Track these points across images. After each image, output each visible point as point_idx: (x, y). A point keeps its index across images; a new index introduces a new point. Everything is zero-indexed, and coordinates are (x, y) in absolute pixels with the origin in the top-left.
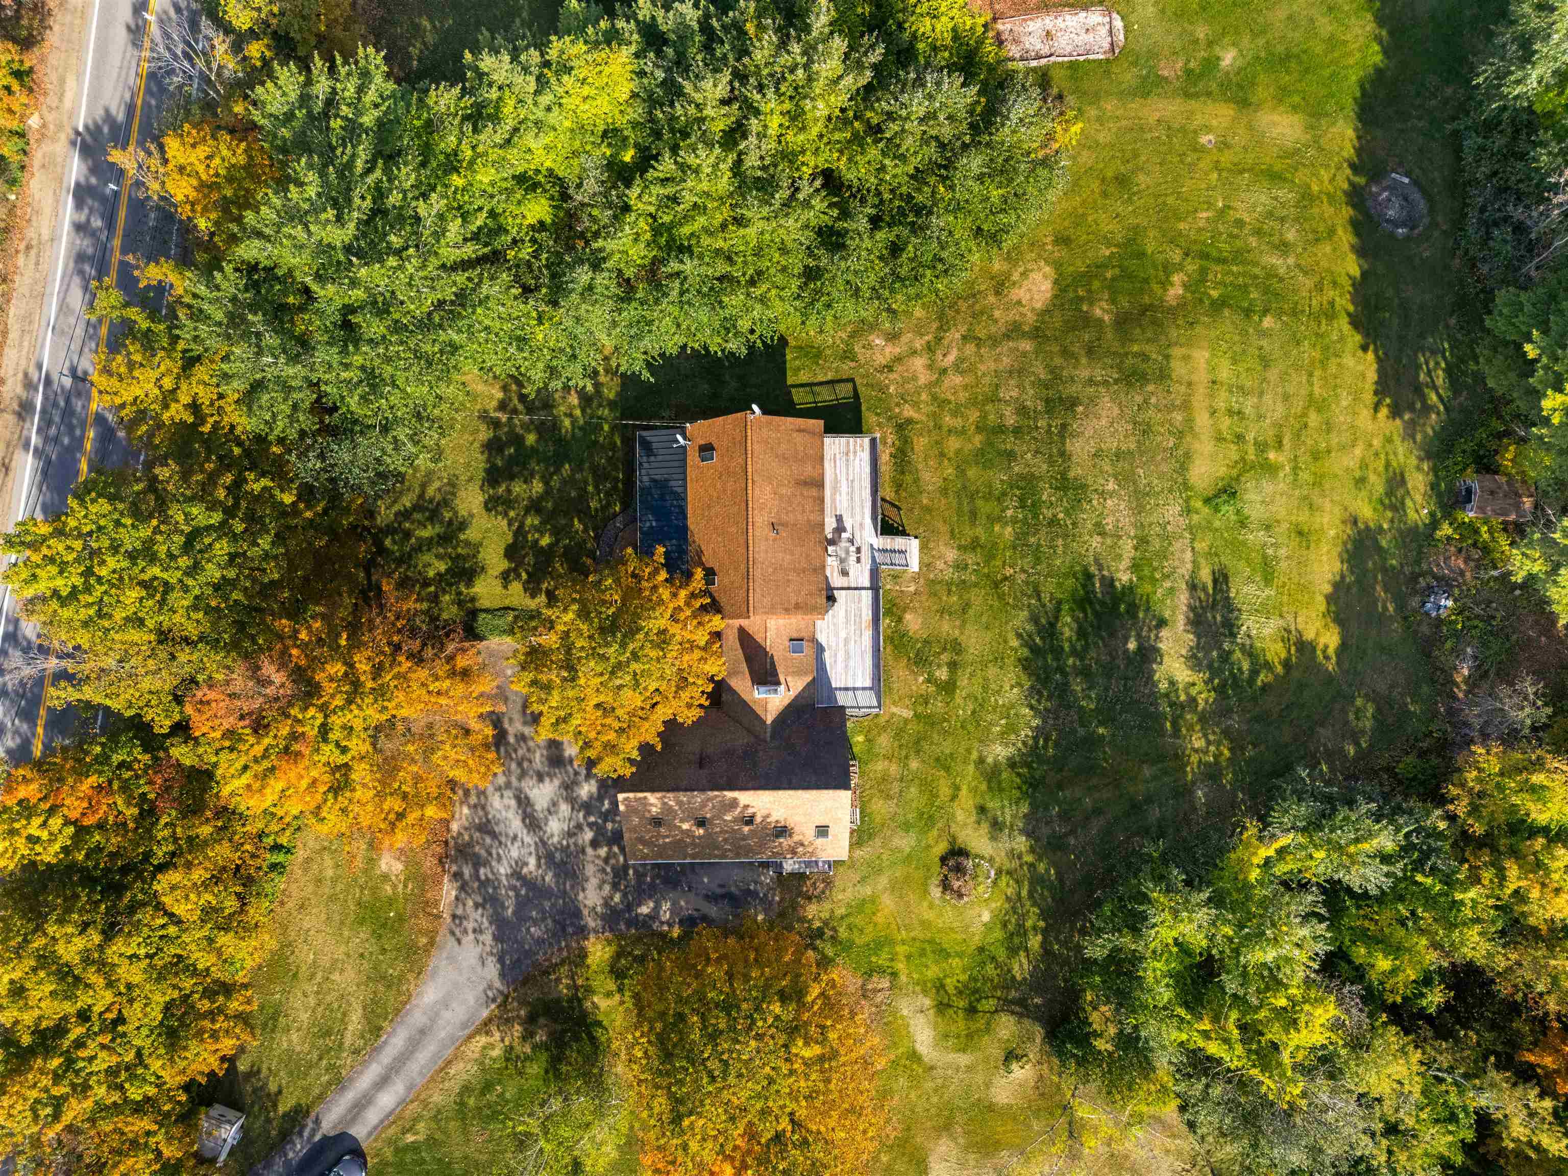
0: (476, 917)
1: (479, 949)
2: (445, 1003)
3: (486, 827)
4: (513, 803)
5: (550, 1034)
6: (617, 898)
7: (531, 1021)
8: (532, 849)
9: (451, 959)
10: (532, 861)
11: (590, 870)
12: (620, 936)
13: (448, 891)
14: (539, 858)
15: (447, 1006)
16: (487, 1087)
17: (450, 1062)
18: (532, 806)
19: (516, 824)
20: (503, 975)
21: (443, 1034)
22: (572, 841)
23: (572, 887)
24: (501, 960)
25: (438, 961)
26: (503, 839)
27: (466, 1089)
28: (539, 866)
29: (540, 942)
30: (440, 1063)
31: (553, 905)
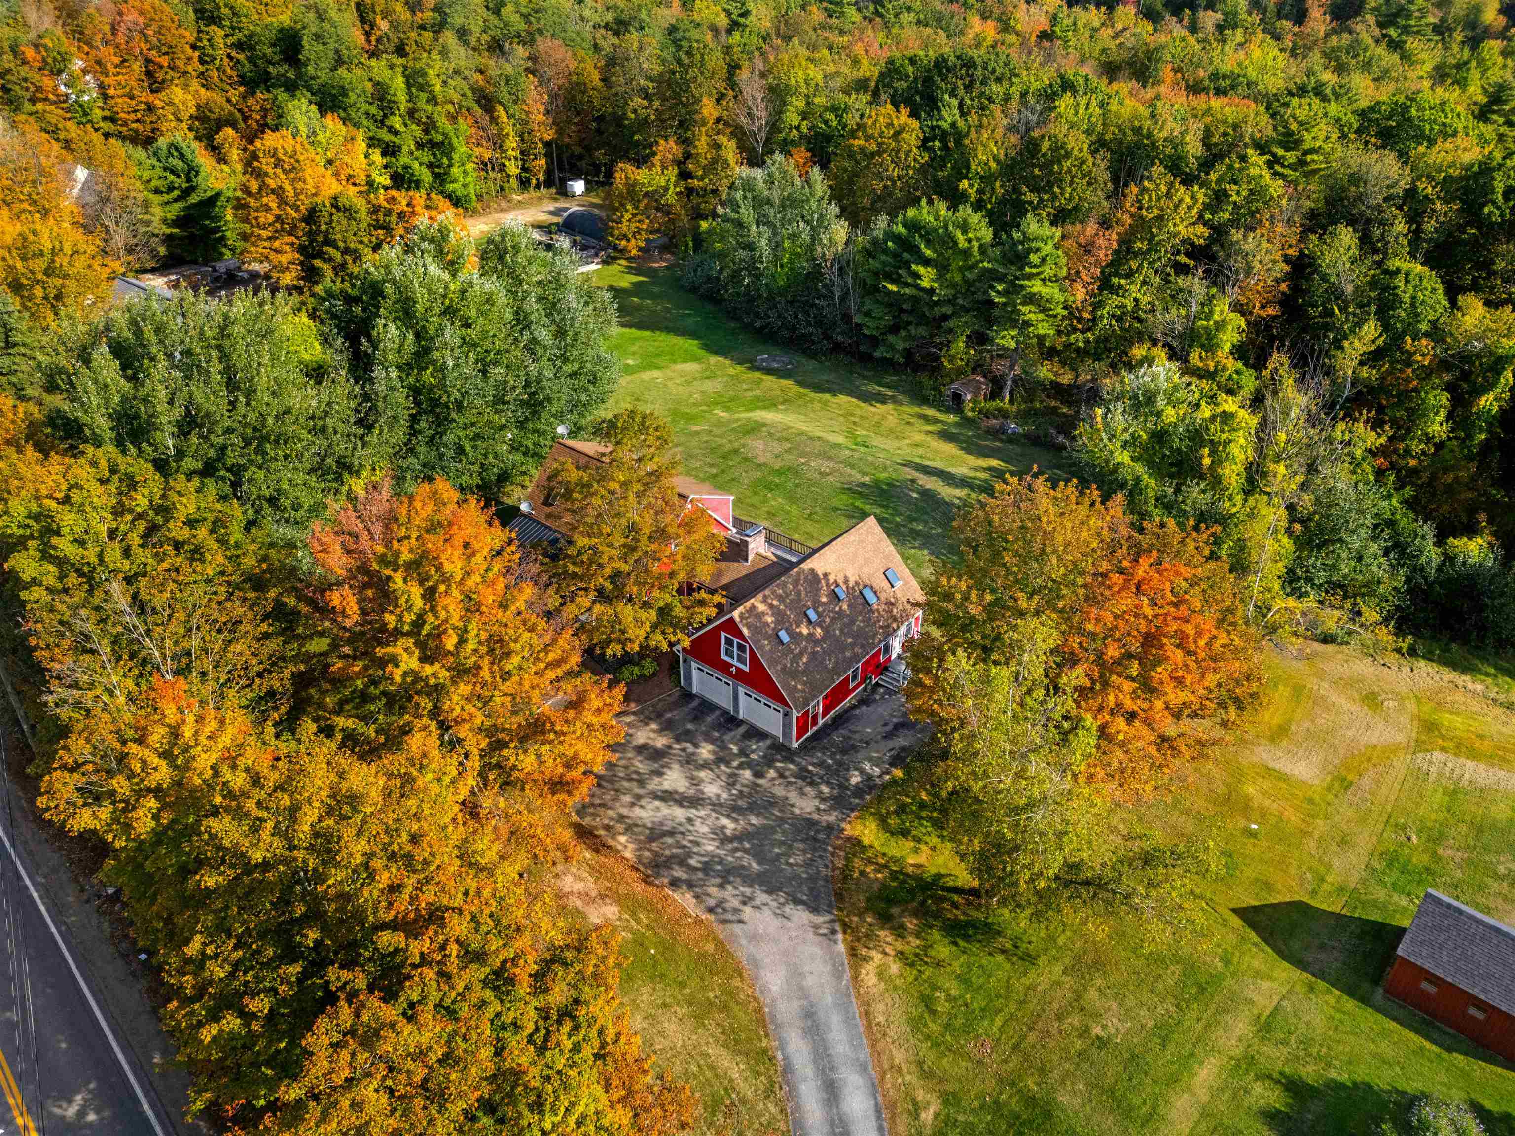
0: (731, 895)
1: (766, 911)
2: (796, 973)
3: (656, 833)
4: (657, 803)
5: (915, 914)
6: (825, 789)
7: (885, 919)
8: (714, 815)
9: (754, 937)
10: (725, 821)
11: (779, 791)
12: (865, 808)
13: (685, 900)
14: (728, 816)
15: (802, 975)
16: (927, 1002)
17: (867, 1014)
18: (676, 792)
19: (679, 813)
20: (814, 910)
21: (829, 1000)
22: (738, 787)
23: (781, 811)
24: (797, 902)
25: (743, 950)
26: (681, 829)
27: (916, 1024)
28: (736, 821)
29: (808, 864)
30: (860, 1022)
31: (784, 832)
